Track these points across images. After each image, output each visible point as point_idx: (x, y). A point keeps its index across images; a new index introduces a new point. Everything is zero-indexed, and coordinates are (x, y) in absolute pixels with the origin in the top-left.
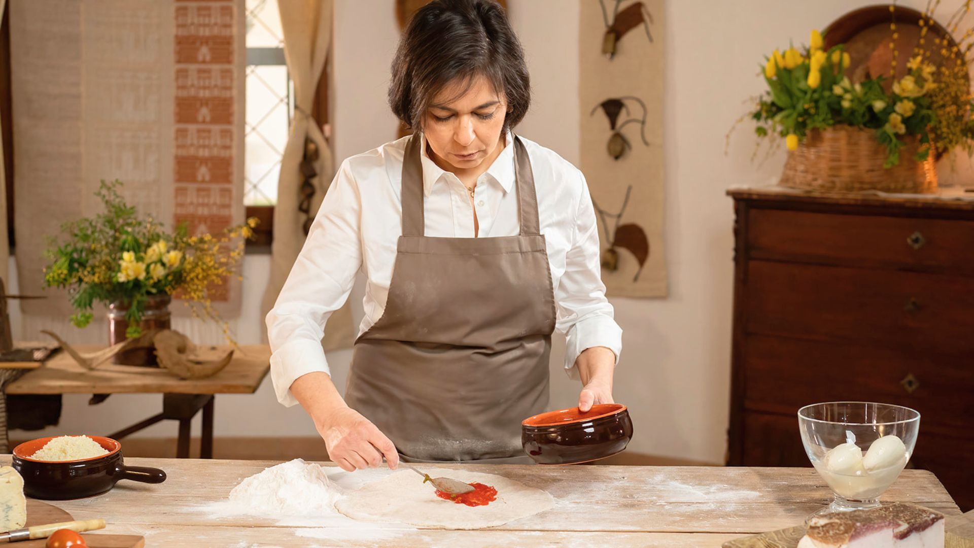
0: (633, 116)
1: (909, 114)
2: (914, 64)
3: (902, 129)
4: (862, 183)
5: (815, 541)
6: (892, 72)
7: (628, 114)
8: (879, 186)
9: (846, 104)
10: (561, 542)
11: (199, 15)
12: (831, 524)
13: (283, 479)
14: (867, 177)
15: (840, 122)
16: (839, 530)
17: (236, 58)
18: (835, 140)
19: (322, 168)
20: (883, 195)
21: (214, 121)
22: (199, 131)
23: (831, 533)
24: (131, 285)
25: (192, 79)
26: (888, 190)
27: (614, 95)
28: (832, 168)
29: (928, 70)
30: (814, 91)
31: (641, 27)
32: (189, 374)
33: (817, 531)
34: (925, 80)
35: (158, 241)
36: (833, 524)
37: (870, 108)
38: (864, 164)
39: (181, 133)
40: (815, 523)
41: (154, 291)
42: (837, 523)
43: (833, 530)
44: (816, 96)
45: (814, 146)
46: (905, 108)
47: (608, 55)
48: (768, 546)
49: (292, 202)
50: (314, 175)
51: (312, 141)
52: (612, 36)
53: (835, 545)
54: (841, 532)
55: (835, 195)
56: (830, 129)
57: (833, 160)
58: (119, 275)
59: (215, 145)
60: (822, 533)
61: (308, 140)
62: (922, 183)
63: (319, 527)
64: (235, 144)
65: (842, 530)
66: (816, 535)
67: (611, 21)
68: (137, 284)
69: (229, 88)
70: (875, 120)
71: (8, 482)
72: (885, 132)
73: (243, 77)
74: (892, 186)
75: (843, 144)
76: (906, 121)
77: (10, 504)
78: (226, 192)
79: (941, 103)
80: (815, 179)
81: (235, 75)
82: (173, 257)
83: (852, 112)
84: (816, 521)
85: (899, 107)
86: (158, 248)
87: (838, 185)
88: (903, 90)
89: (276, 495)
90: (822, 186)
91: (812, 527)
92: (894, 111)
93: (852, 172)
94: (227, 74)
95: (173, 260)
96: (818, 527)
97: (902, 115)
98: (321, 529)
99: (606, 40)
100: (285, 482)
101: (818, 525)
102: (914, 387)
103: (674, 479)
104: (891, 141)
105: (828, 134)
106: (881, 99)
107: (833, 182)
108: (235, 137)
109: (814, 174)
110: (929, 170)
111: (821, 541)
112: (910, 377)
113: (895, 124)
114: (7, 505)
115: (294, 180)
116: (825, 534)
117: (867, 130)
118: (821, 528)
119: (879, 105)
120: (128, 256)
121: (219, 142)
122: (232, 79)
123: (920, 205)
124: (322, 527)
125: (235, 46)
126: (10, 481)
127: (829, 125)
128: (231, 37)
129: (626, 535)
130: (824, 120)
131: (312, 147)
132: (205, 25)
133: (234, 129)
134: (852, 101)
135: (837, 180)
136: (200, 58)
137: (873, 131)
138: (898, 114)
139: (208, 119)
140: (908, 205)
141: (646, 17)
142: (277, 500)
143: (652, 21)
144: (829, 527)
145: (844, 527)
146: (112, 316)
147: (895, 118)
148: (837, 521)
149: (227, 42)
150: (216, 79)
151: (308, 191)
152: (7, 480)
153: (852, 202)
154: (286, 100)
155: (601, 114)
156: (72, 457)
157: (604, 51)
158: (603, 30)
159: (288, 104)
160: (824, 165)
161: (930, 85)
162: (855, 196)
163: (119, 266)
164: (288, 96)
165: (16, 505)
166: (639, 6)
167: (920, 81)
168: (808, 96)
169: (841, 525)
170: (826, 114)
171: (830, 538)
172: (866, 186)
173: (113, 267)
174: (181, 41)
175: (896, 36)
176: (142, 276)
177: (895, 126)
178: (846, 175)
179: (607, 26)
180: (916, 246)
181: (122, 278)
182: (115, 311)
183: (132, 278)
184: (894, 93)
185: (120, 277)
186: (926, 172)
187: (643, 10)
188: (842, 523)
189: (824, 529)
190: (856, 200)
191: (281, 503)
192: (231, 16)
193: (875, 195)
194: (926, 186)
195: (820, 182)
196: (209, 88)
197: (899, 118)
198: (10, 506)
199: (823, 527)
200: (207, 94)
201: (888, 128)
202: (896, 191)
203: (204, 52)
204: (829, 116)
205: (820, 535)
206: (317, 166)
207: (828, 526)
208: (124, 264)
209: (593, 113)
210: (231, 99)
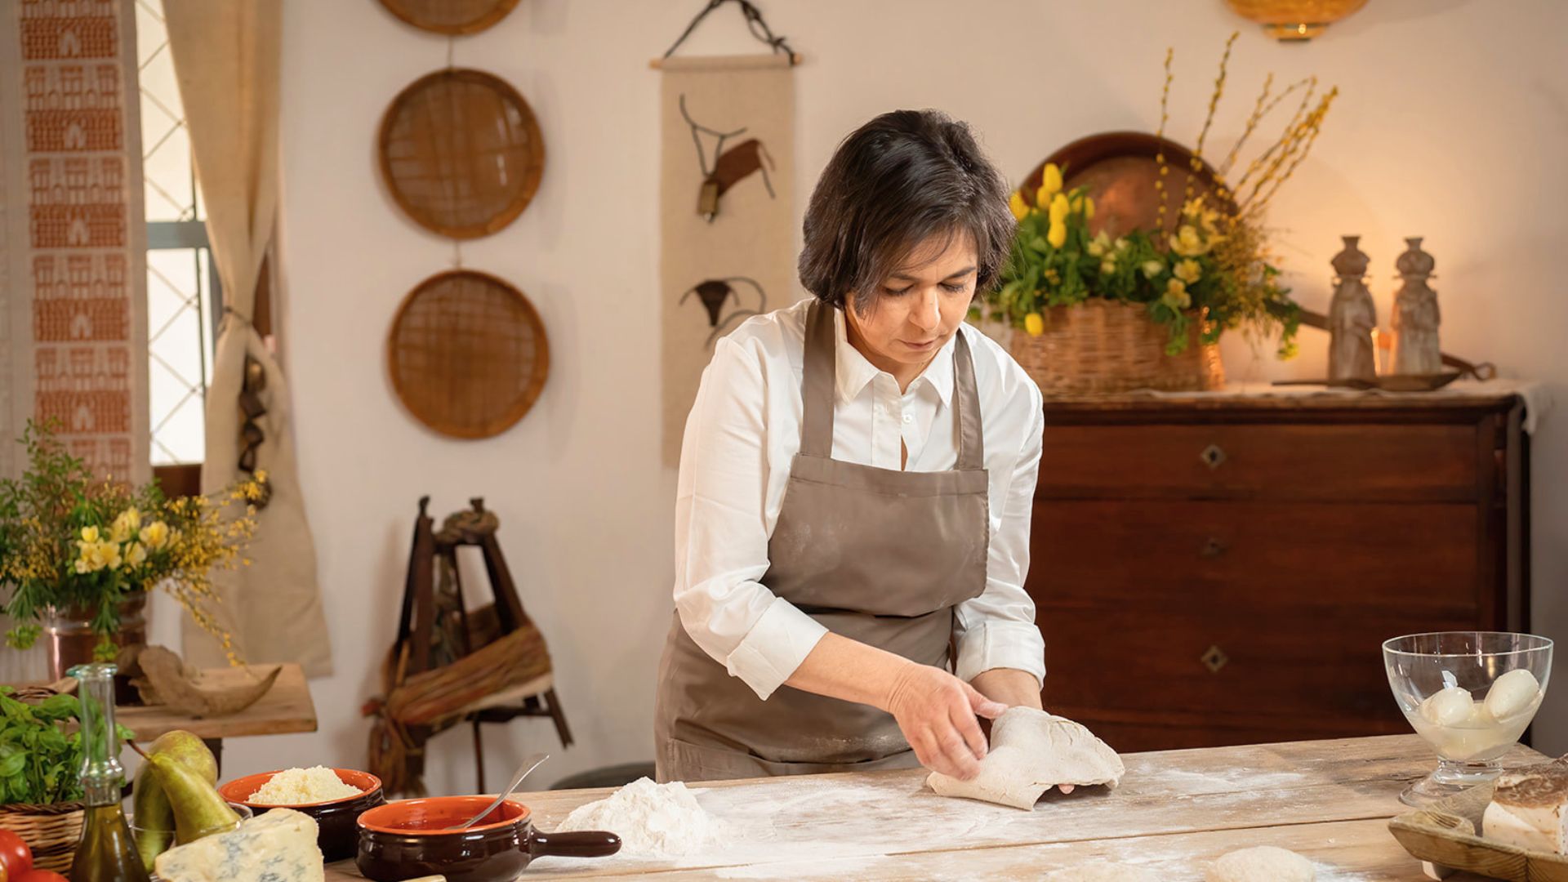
0: (744, 306)
1: (1195, 279)
2: (1192, 209)
3: (1186, 300)
4: (1127, 380)
5: (1511, 808)
6: (1159, 222)
7: (737, 302)
8: (1152, 384)
9: (1109, 268)
10: (1104, 852)
11: (68, 173)
12: (1529, 781)
13: (649, 804)
14: (1135, 371)
15: (1093, 294)
16: (1544, 788)
17: (129, 236)
18: (1088, 321)
19: (271, 399)
20: (1160, 395)
21: (98, 335)
22: (73, 352)
23: (1533, 793)
24: (95, 578)
25: (61, 270)
26: (1164, 388)
27: (715, 275)
28: (1085, 361)
29: (1210, 216)
30: (1057, 252)
31: (758, 176)
32: (206, 709)
33: (1508, 793)
34: (1209, 233)
35: (126, 510)
36: (1533, 781)
37: (1139, 274)
38: (1131, 353)
39: (45, 357)
40: (1506, 783)
41: (127, 586)
42: (1539, 779)
43: (1534, 789)
44: (1059, 259)
45: (1056, 330)
46: (1188, 271)
47: (708, 216)
48: (1441, 821)
49: (229, 456)
50: (261, 412)
51: (256, 361)
52: (713, 189)
53: (1548, 807)
54: (1550, 790)
55: (1092, 399)
56: (1079, 306)
57: (1086, 349)
58: (78, 563)
59: (101, 374)
60: (1518, 795)
61: (249, 360)
62: (1207, 377)
63: (742, 865)
64: (132, 369)
65: (1550, 787)
66: (1509, 799)
67: (710, 166)
68: (105, 575)
69: (121, 284)
70: (1146, 290)
71: (298, 830)
72: (1163, 307)
73: (143, 268)
74: (1170, 382)
75: (1099, 325)
76: (1189, 289)
77: (302, 863)
78: (120, 446)
79: (1228, 263)
80: (1059, 378)
81: (130, 264)
82: (156, 531)
83: (1113, 279)
84: (1507, 780)
85: (1179, 270)
86: (129, 519)
87: (1094, 384)
88: (1185, 246)
89: (644, 828)
90: (1071, 387)
91: (1500, 789)
92: (1173, 276)
93: (1114, 365)
94: (114, 261)
95: (155, 537)
96: (1510, 788)
97: (1184, 281)
98: (746, 867)
99: (703, 193)
100: (653, 808)
101: (1511, 784)
102: (1220, 664)
103: (1166, 766)
104: (1174, 316)
105: (1076, 312)
106: (1155, 259)
107: (1087, 381)
108: (132, 358)
109: (1056, 370)
110: (1214, 358)
111: (1519, 806)
112: (1214, 651)
113: (1176, 293)
114: (298, 865)
115: (230, 420)
116: (1522, 796)
117: (1132, 304)
118: (1514, 789)
119: (1152, 268)
120: (88, 533)
121: (106, 368)
122: (124, 270)
123: (1217, 406)
124: (747, 865)
125: (128, 218)
126: (301, 828)
127: (1078, 299)
128: (121, 205)
129: (1185, 837)
130: (1074, 292)
131: (256, 369)
132: (76, 188)
133: (131, 347)
134: (1116, 263)
135: (1091, 376)
136: (73, 239)
137: (1141, 306)
138: (1180, 279)
139: (88, 333)
140: (1200, 406)
141: (765, 162)
142: (648, 835)
143: (773, 168)
144: (1526, 786)
145: (1551, 783)
146: (54, 631)
147: (1177, 286)
148: (1536, 776)
149: (114, 213)
150: (99, 271)
151: (254, 438)
152: (295, 826)
153: (1119, 407)
154: (195, 302)
155: (695, 302)
156: (318, 797)
157: (701, 211)
158: (699, 179)
159: (199, 308)
160: (1072, 356)
161: (1215, 239)
162: (1119, 398)
163: (78, 549)
164: (199, 295)
165: (310, 864)
166: (753, 144)
167: (1202, 234)
168: (1048, 260)
169: (1545, 781)
170: (1078, 284)
171: (1533, 800)
172: (1131, 384)
173: (66, 551)
174: (37, 213)
175: (1164, 171)
176: (115, 563)
177: (1176, 297)
178: (1105, 368)
179: (705, 173)
180: (1214, 465)
181: (82, 567)
182: (58, 621)
183: (99, 567)
184: (1171, 250)
185: (81, 567)
186: (1212, 361)
187: (760, 152)
188: (1546, 778)
189: (1520, 789)
190: (1125, 404)
191: (657, 840)
192: (120, 170)
193: (1149, 395)
194: (1212, 380)
195: (1066, 381)
196: (87, 284)
197: (1181, 286)
198: (302, 866)
199: (1516, 786)
200: (85, 293)
201: (1167, 299)
202: (1175, 389)
203: (78, 229)
204: (1082, 286)
205: (1515, 799)
206: (263, 397)
207: (1524, 785)
208: (84, 546)
209: (682, 301)
210: (124, 299)
